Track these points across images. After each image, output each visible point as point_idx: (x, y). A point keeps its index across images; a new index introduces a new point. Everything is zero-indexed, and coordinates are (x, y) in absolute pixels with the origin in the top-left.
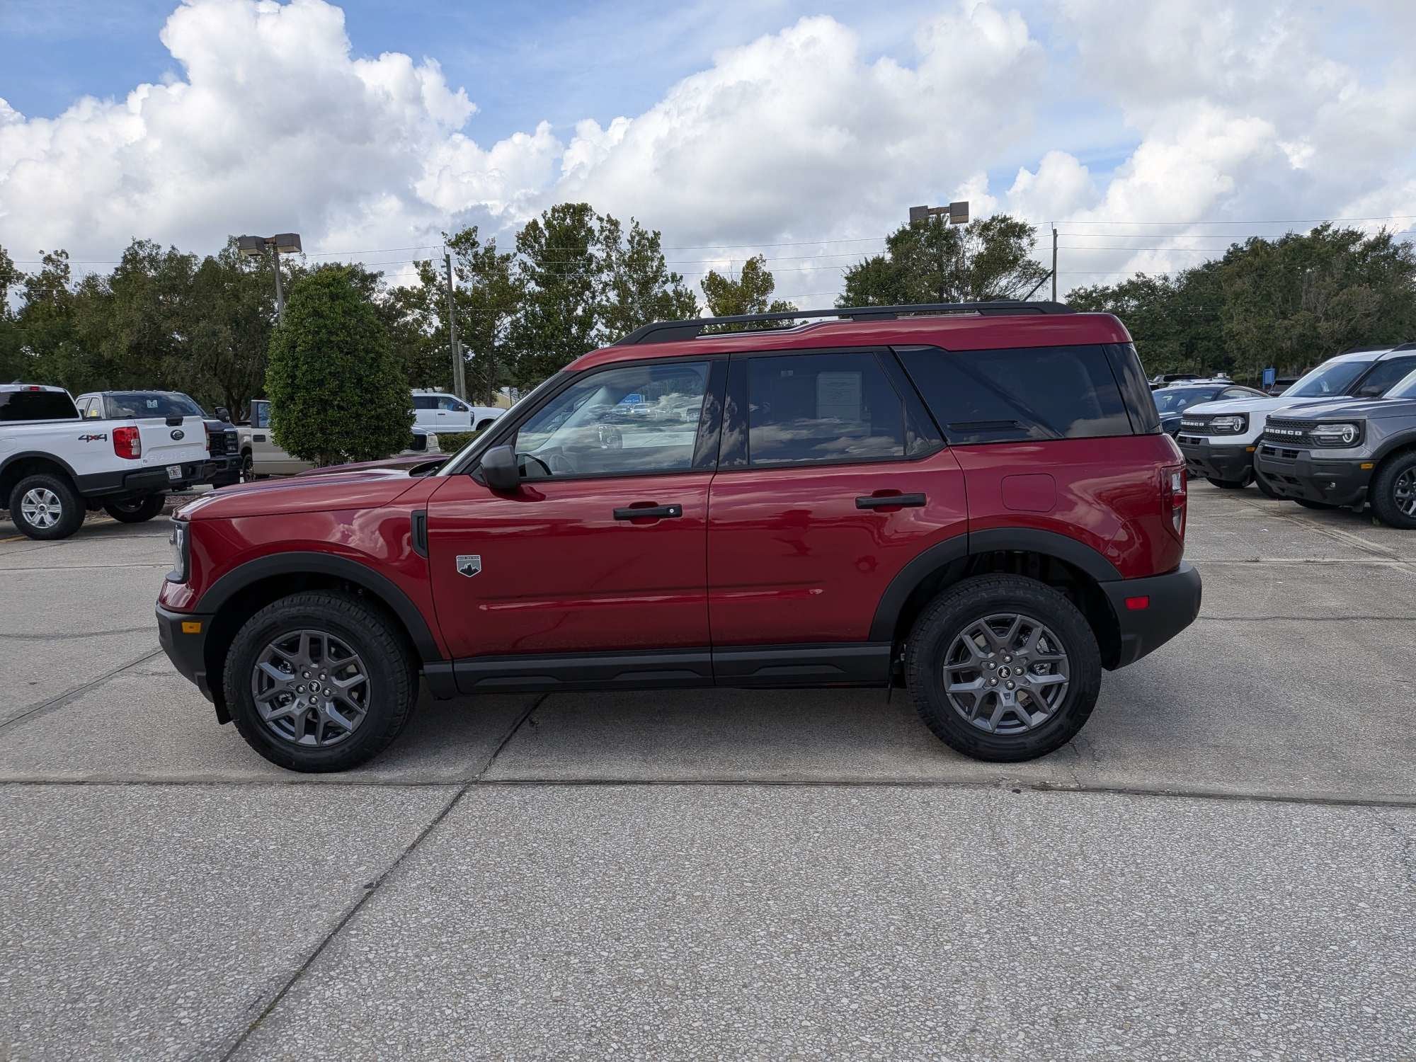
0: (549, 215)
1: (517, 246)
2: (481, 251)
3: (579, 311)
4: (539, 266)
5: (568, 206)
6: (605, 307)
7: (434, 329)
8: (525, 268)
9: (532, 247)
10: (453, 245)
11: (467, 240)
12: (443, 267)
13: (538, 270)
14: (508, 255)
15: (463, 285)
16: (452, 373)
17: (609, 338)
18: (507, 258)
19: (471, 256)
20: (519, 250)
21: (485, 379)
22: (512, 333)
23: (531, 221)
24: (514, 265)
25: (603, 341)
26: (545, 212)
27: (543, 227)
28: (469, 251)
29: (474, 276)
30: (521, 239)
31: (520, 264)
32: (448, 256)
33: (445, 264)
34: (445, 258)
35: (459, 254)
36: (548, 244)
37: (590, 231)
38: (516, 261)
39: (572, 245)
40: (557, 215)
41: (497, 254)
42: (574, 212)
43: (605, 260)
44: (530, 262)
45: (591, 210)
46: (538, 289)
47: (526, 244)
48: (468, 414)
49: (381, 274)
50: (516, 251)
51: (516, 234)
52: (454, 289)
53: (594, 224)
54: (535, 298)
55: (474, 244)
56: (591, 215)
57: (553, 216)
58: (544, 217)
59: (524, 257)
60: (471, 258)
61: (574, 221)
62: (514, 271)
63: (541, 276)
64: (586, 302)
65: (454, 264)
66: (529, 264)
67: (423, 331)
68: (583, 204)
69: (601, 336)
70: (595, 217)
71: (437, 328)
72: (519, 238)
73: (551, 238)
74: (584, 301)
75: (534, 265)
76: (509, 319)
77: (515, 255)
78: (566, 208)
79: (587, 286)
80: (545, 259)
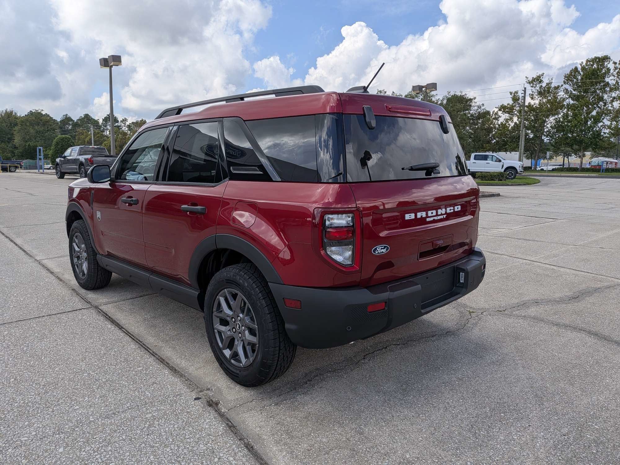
0: (584, 64)
1: (564, 81)
2: (544, 85)
3: (594, 113)
4: (574, 90)
5: (596, 58)
6: (610, 110)
7: (514, 124)
8: (566, 91)
9: (572, 81)
10: (529, 83)
11: (538, 80)
12: (522, 94)
13: (574, 92)
14: (559, 86)
15: (532, 102)
16: (519, 145)
17: (609, 127)
18: (557, 88)
19: (538, 87)
20: (565, 83)
21: (536, 147)
22: (555, 125)
23: (574, 68)
24: (561, 91)
25: (605, 128)
26: (582, 62)
27: (580, 71)
28: (538, 85)
29: (538, 97)
30: (567, 77)
31: (564, 90)
32: (525, 88)
33: (523, 92)
34: (523, 89)
35: (532, 87)
36: (582, 79)
37: (609, 70)
38: (562, 89)
39: (595, 78)
40: (588, 63)
41: (553, 86)
42: (599, 61)
43: (614, 85)
44: (570, 88)
45: (610, 59)
46: (572, 102)
47: (569, 80)
48: (501, 164)
49: (475, 98)
50: (563, 83)
51: (564, 75)
52: (527, 104)
53: (611, 66)
54: (569, 107)
55: (541, 82)
56: (609, 61)
57: (586, 64)
58: (581, 65)
59: (567, 86)
60: (538, 88)
61: (598, 66)
62: (561, 94)
63: (575, 95)
64: (600, 108)
65: (529, 92)
66: (569, 90)
67: (508, 124)
68: (605, 56)
69: (604, 126)
70: (611, 62)
71: (516, 123)
72: (565, 77)
73: (583, 76)
74: (599, 107)
75: (572, 90)
76: (553, 118)
77: (562, 86)
78: (594, 59)
79: (601, 99)
80: (578, 87)
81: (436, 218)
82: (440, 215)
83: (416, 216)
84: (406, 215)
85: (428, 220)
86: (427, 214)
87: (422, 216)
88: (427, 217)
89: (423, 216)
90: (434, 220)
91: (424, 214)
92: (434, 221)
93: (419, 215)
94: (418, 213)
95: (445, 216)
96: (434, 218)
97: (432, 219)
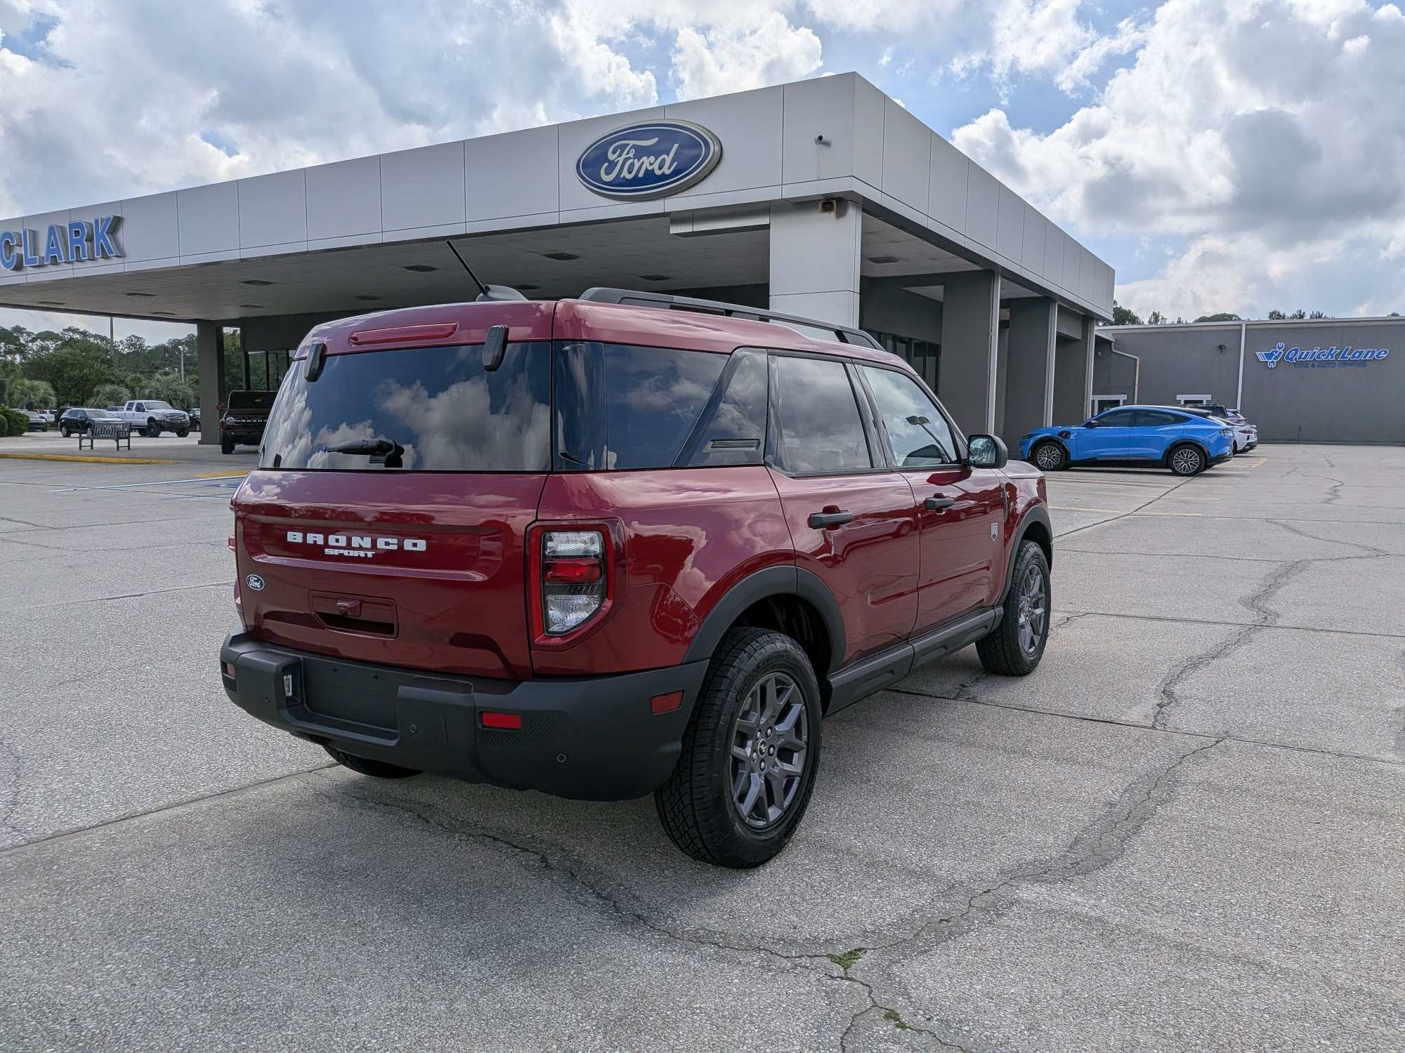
81: (346, 553)
82: (355, 549)
83: (305, 538)
84: (289, 533)
85: (327, 551)
86: (326, 540)
87: (315, 541)
88: (326, 545)
89: (318, 543)
90: (341, 555)
91: (319, 539)
92: (340, 558)
93: (311, 538)
94: (308, 535)
95: (370, 554)
96: (342, 551)
97: (336, 552)
